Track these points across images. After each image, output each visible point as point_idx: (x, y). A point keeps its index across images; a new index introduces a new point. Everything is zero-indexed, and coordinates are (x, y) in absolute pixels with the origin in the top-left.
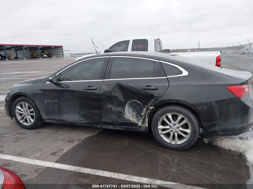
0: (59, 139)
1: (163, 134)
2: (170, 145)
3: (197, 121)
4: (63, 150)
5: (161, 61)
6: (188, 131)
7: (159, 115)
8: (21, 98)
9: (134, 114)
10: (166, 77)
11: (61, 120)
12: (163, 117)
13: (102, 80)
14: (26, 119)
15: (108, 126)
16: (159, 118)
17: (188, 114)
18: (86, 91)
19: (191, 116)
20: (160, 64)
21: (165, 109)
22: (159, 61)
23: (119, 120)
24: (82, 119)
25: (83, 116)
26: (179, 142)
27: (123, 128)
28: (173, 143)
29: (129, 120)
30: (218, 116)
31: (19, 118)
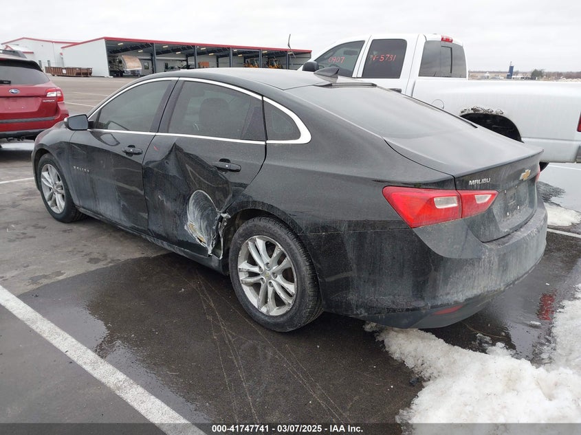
0: (82, 252)
1: (247, 284)
2: (257, 314)
3: (308, 268)
4: (62, 274)
5: (265, 99)
6: (291, 288)
7: (241, 236)
8: (46, 156)
9: (204, 225)
10: (263, 143)
11: (97, 213)
12: (247, 244)
13: (154, 134)
14: (55, 200)
15: (162, 243)
16: (241, 245)
17: (290, 245)
18: (125, 155)
19: (297, 251)
20: (260, 106)
21: (251, 223)
22: (260, 97)
23: (175, 232)
24: (123, 218)
25: (125, 210)
26: (276, 312)
27: (184, 252)
28: (264, 310)
29: (191, 237)
30: (355, 266)
31: (47, 195)
